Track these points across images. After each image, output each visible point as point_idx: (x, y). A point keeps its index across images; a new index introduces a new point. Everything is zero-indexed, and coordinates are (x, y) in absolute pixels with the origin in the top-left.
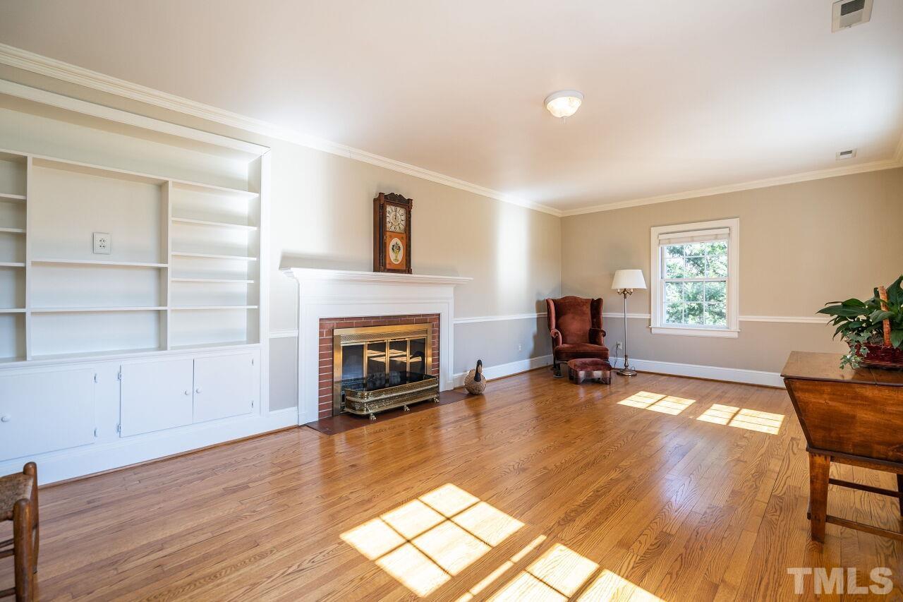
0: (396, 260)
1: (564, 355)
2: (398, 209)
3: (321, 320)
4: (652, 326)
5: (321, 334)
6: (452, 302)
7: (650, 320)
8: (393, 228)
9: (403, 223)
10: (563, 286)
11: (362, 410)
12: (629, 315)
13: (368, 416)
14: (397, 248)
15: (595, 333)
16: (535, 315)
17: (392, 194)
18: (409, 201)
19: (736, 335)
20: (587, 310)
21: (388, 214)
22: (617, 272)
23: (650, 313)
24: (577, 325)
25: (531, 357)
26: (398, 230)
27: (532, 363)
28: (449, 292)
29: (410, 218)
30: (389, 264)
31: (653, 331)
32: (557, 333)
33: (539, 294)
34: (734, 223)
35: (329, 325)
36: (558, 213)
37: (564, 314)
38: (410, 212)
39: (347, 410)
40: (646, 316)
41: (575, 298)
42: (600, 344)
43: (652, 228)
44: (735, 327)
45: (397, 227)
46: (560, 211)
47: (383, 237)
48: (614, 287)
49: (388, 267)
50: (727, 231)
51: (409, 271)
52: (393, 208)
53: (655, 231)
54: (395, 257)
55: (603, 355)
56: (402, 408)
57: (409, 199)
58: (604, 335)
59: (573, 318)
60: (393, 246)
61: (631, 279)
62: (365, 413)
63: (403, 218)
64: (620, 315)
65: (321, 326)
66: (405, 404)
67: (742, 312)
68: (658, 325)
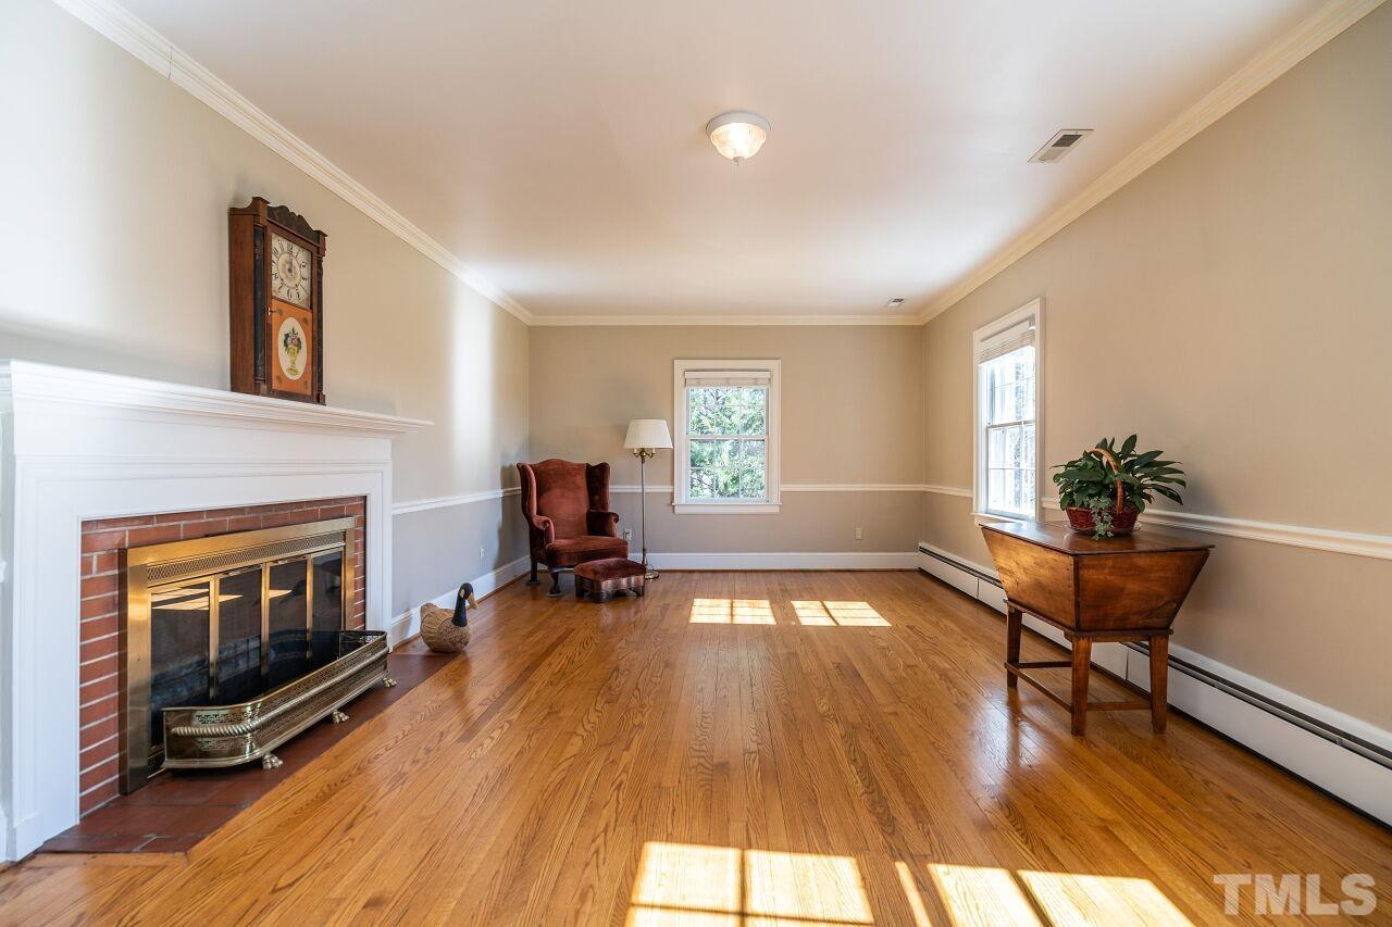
0: (292, 370)
1: (565, 556)
2: (296, 249)
3: (85, 524)
4: (676, 502)
5: (86, 567)
6: (388, 470)
7: (672, 494)
8: (284, 290)
9: (306, 284)
10: (531, 443)
11: (238, 752)
12: (649, 489)
13: (257, 764)
14: (291, 341)
15: (599, 520)
16: (499, 493)
17: (283, 209)
18: (320, 235)
19: (777, 510)
20: (581, 481)
21: (274, 258)
22: (632, 423)
23: (673, 484)
24: (570, 506)
25: (496, 567)
26: (294, 300)
27: (498, 577)
28: (379, 450)
29: (320, 275)
30: (278, 377)
31: (677, 510)
32: (548, 521)
33: (504, 456)
34: (774, 365)
35: (110, 538)
36: (528, 318)
37: (549, 489)
38: (320, 263)
39: (169, 763)
40: (668, 489)
41: (562, 463)
42: (611, 535)
43: (676, 362)
44: (776, 500)
45: (293, 292)
46: (531, 315)
47: (265, 311)
48: (628, 445)
49: (275, 385)
50: (767, 375)
51: (318, 398)
52: (285, 244)
53: (680, 365)
54: (290, 363)
55: (620, 549)
56: (329, 719)
57: (319, 232)
58: (617, 520)
59: (562, 496)
60: (287, 336)
61: (652, 434)
62: (247, 757)
63: (306, 272)
64: (638, 489)
65: (87, 545)
66: (333, 708)
67: (784, 480)
68: (683, 502)
